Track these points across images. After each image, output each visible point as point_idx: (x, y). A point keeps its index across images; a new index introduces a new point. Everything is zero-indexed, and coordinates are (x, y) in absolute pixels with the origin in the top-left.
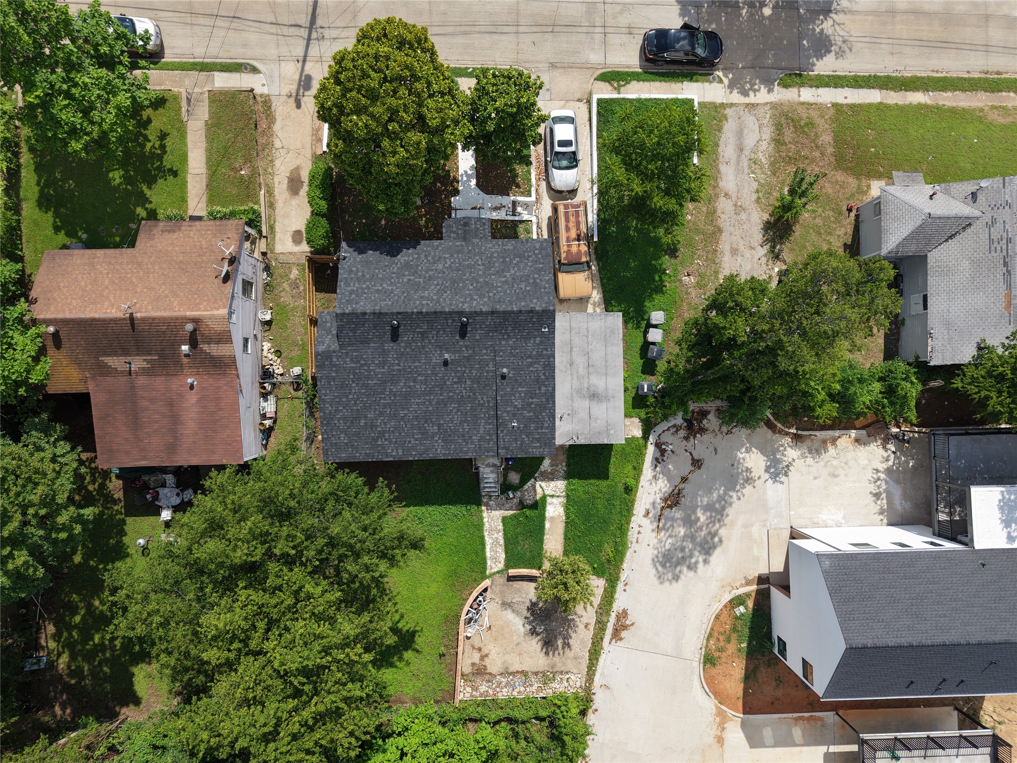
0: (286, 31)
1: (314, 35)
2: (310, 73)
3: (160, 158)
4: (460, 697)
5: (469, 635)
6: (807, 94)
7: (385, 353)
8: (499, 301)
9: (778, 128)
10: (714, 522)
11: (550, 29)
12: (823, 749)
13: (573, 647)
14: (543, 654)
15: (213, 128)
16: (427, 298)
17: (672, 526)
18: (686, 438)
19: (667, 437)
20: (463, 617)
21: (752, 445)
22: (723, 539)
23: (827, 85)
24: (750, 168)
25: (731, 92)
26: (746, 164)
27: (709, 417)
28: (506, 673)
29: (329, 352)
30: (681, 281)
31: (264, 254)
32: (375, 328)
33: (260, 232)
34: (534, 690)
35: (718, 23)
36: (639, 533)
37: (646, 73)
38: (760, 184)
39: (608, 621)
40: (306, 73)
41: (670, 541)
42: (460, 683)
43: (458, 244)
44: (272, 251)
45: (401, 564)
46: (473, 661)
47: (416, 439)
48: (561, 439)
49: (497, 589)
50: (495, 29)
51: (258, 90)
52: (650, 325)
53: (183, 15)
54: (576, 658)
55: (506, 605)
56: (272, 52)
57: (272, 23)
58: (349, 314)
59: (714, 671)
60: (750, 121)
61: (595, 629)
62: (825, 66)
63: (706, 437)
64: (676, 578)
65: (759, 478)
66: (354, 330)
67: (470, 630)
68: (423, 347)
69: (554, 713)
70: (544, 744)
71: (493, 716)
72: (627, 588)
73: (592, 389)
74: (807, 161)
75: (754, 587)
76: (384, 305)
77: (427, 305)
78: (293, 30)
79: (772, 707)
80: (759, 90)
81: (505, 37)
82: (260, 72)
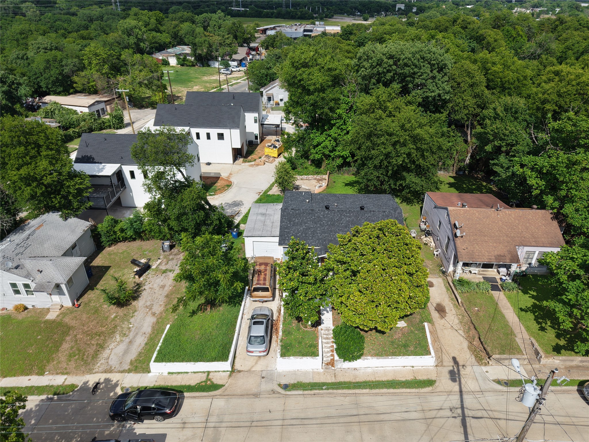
0: (485, 414)
1: (459, 411)
3: (537, 317)
9: (96, 356)
11: (254, 424)
17: (232, 212)
23: (39, 388)
24: (130, 331)
25: (118, 381)
26: (131, 334)
28: (309, 180)
34: (299, 177)
37: (182, 391)
38: (128, 321)
40: (457, 384)
42: (327, 178)
44: (444, 279)
46: (322, 182)
57: (499, 419)
60: (114, 362)
64: (235, 201)
68: (348, 208)
73: (264, 216)
74: (89, 333)
77: (346, 213)
78: (479, 414)
79: (208, 178)
81: (294, 415)
82: (494, 381)
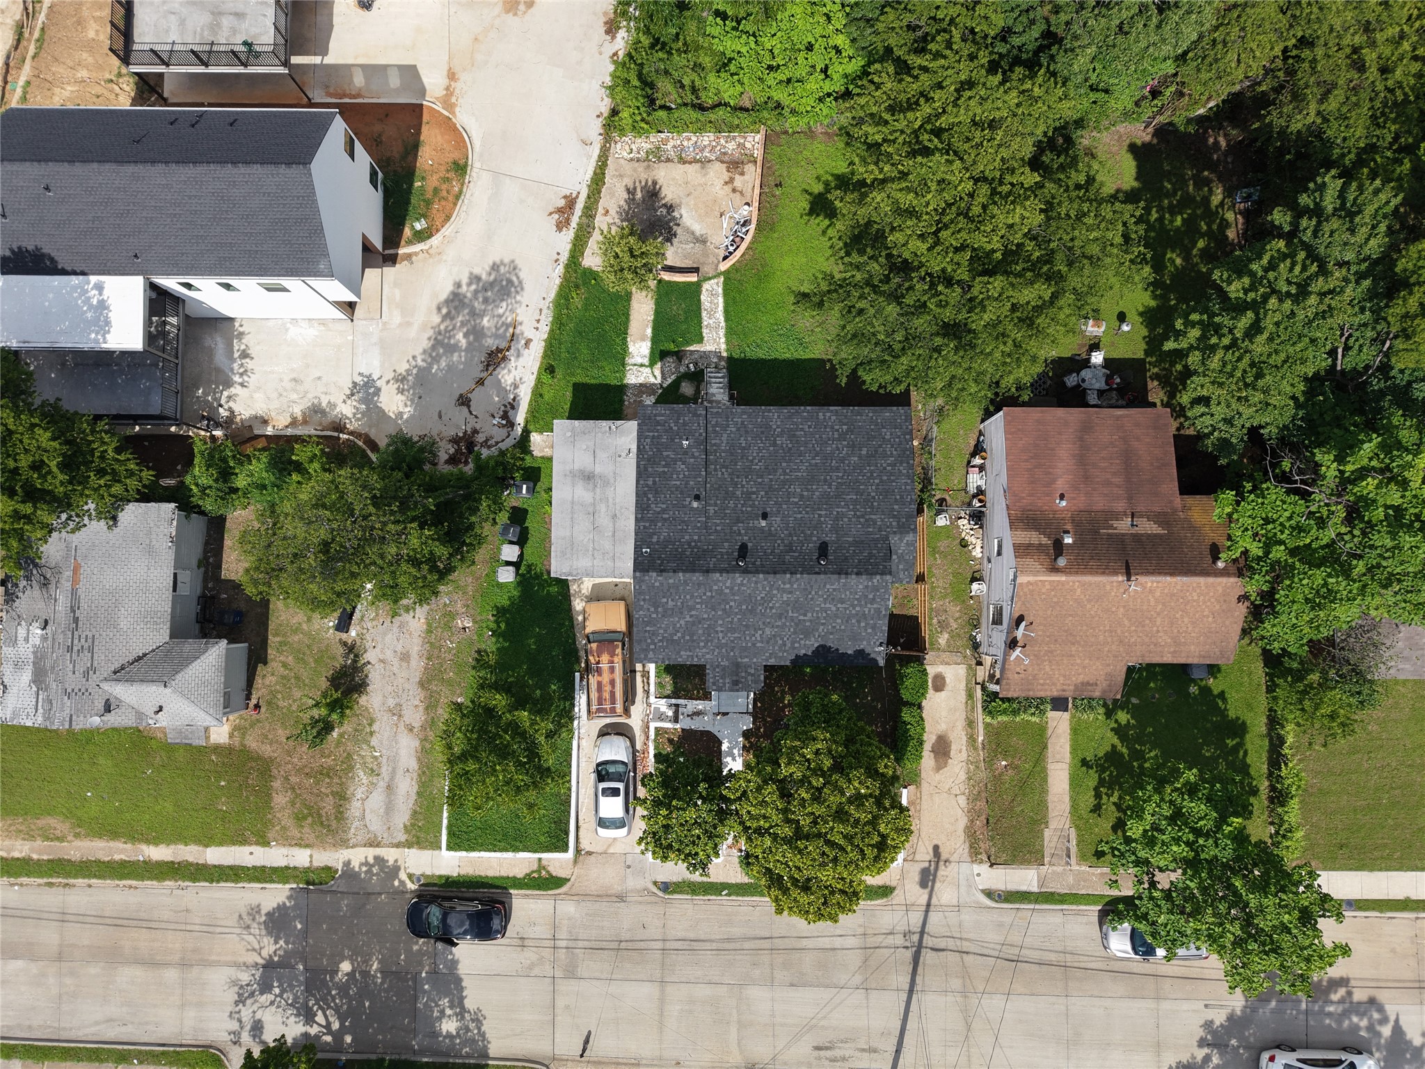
0: (951, 944)
1: (916, 938)
2: (922, 891)
3: (1101, 782)
4: (758, 137)
5: (746, 207)
6: (301, 858)
7: (836, 529)
8: (699, 585)
9: (340, 815)
10: (446, 331)
11: (623, 945)
12: (328, 60)
13: (623, 189)
14: (660, 182)
15: (1039, 819)
16: (784, 591)
17: (497, 329)
18: (475, 432)
19: (499, 434)
20: (752, 227)
21: (395, 421)
22: (435, 311)
23: (275, 870)
24: (379, 765)
25: (396, 861)
26: (384, 769)
27: (446, 457)
28: (703, 162)
29: (901, 533)
30: (475, 622)
31: (979, 663)
32: (846, 558)
33: (984, 688)
34: (672, 142)
35: (409, 952)
36: (538, 321)
37: (505, 888)
38: (368, 743)
39: (580, 218)
40: (927, 891)
41: (501, 311)
42: (758, 153)
43: (746, 660)
44: (970, 667)
45: (821, 276)
46: (742, 178)
47: (802, 430)
48: (632, 426)
49: (712, 259)
50: (692, 945)
51: (986, 866)
52: (516, 565)
53: (1076, 965)
54: (621, 176)
55: (702, 241)
56: (967, 917)
57: (968, 954)
58: (876, 574)
59: (456, 155)
60: (375, 825)
61: (597, 209)
62: (275, 895)
63: (452, 432)
64: (495, 267)
65: (388, 382)
66: (871, 556)
67: (745, 213)
68: (790, 535)
69: (649, 114)
70: (662, 78)
71: (721, 113)
72: (556, 257)
73: (591, 486)
74: (307, 770)
75: (401, 251)
76: (834, 584)
77: (784, 583)
78: (941, 944)
79: (387, 111)
80: (362, 864)
81: (680, 935)
82: (983, 891)
